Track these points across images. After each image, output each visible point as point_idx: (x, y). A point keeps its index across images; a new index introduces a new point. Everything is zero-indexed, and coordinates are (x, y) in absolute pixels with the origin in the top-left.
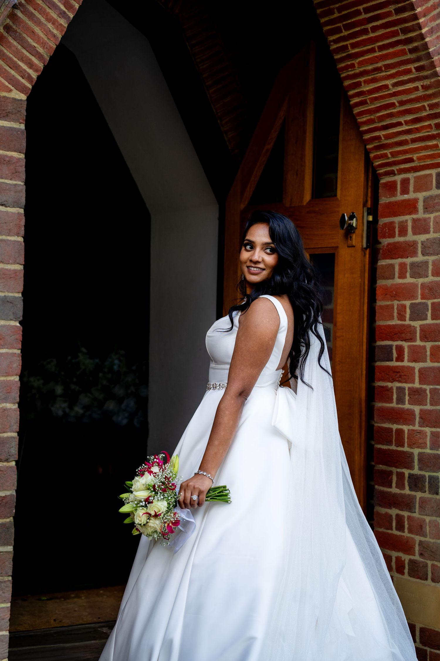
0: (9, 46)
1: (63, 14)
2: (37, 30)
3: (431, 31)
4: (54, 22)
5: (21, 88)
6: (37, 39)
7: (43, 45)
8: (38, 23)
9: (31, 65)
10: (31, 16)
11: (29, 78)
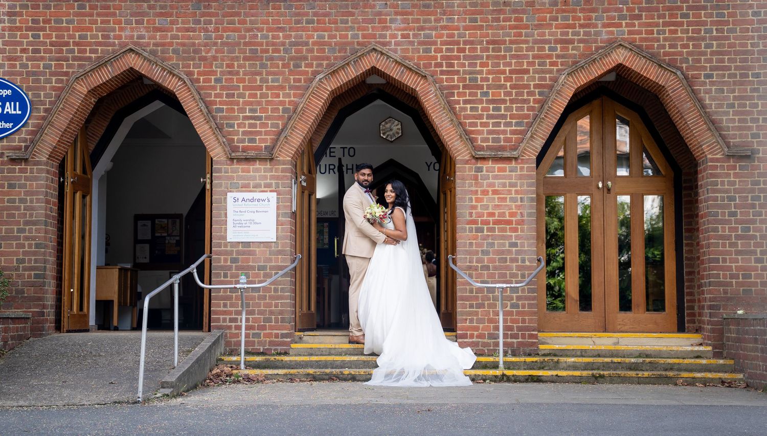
0: (286, 146)
1: (301, 135)
2: (294, 141)
3: (436, 117)
4: (299, 138)
5: (289, 157)
6: (294, 143)
7: (296, 144)
8: (294, 139)
9: (292, 150)
10: (292, 137)
11: (292, 154)
